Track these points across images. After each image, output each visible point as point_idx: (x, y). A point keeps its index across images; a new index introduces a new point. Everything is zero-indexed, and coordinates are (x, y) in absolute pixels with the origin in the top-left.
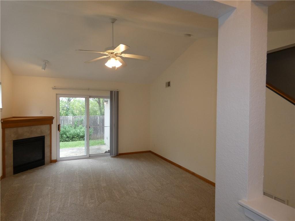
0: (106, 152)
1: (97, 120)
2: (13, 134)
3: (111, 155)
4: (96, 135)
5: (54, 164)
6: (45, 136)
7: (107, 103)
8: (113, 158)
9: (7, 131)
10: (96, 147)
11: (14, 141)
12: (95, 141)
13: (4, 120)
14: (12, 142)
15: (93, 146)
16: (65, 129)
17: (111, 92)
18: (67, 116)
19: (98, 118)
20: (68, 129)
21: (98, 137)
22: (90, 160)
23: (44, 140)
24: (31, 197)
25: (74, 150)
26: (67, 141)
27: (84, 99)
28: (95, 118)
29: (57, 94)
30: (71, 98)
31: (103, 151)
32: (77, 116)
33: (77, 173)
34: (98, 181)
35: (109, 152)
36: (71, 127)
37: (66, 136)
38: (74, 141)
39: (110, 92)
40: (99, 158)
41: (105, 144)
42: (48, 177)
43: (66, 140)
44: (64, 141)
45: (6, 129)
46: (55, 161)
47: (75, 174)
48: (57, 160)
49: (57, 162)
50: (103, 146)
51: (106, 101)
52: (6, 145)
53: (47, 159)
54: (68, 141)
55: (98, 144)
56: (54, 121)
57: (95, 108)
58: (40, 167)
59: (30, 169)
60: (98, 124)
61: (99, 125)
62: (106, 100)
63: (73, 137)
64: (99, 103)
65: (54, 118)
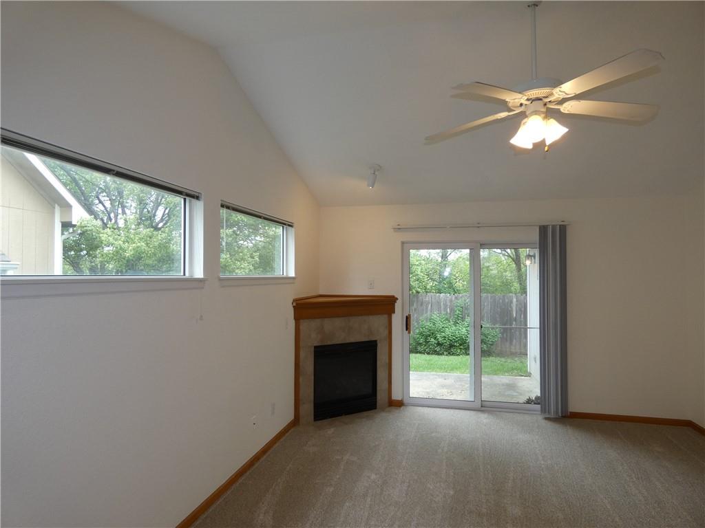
0: (529, 401)
1: (511, 307)
2: (316, 332)
3: (543, 411)
4: (508, 344)
5: (398, 411)
6: (378, 342)
7: (535, 262)
8: (549, 424)
9: (305, 325)
10: (505, 379)
11: (316, 347)
12: (503, 360)
13: (299, 302)
14: (313, 349)
15: (496, 374)
16: (434, 324)
17: (543, 230)
18: (438, 294)
19: (515, 300)
20: (440, 325)
21: (513, 351)
22: (484, 418)
23: (376, 349)
24: (332, 489)
25: (446, 381)
26: (438, 354)
27: (466, 252)
28: (507, 301)
29: (403, 243)
30: (449, 251)
31: (521, 394)
32: (461, 295)
33: (443, 450)
34: (497, 491)
35: (537, 401)
36: (447, 319)
37: (436, 342)
38: (453, 354)
39: (538, 230)
40: (507, 414)
41: (529, 375)
42: (377, 443)
43: (436, 351)
44: (432, 354)
45: (301, 321)
46: (400, 404)
47: (440, 451)
48: (405, 401)
49: (402, 408)
50: (524, 380)
51: (531, 256)
52: (302, 354)
53: (381, 396)
54: (441, 354)
55: (510, 371)
56: (398, 306)
57: (508, 274)
58: (365, 414)
59: (346, 415)
60: (515, 315)
61: (515, 320)
62: (532, 254)
63: (451, 346)
64: (517, 260)
65: (397, 299)
